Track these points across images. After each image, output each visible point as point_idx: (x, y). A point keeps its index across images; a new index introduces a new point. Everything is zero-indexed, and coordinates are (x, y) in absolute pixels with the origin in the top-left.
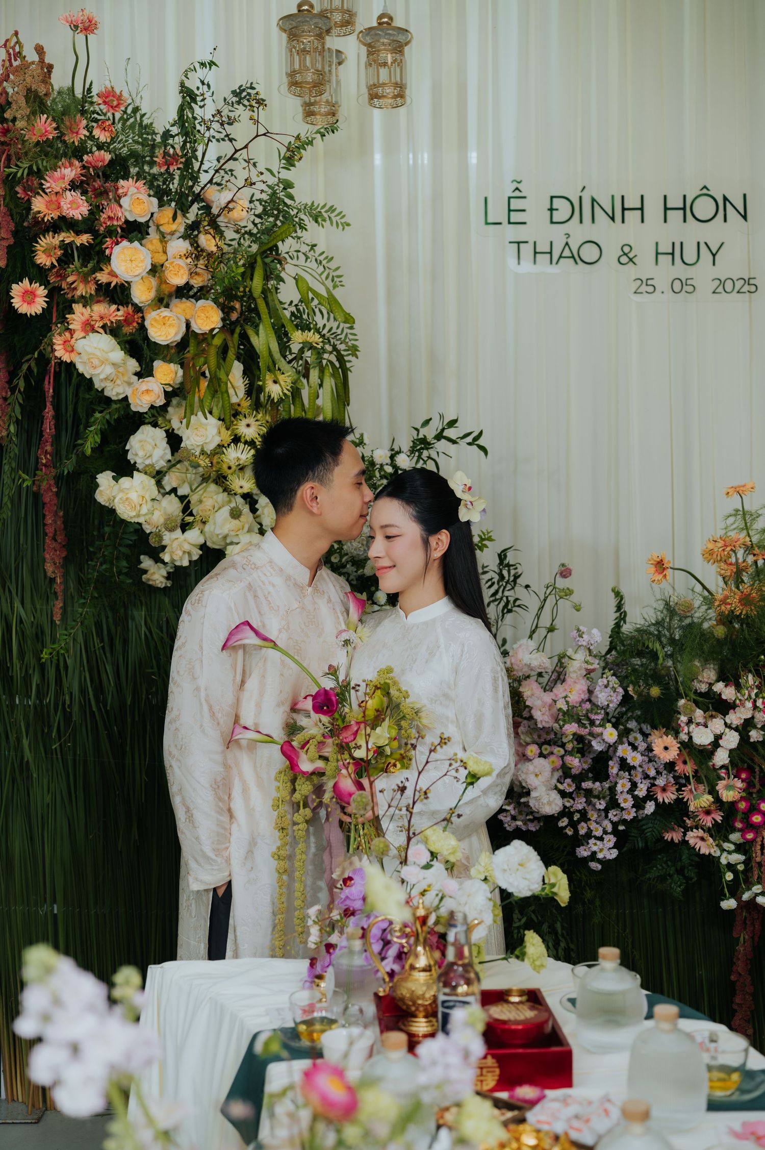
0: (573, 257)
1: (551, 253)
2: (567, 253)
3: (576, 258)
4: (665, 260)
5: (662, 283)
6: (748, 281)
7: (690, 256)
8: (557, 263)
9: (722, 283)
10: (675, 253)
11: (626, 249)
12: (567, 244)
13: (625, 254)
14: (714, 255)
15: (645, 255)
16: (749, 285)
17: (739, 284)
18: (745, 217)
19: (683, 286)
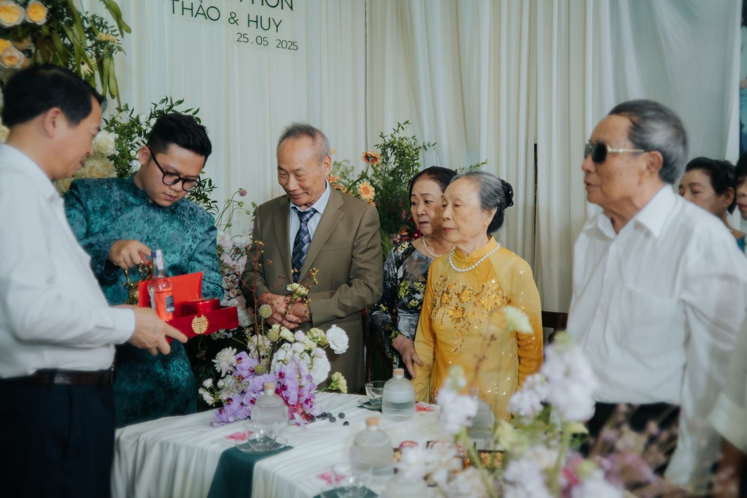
0: (204, 14)
1: (192, 9)
2: (201, 11)
3: (206, 15)
4: (253, 24)
5: (252, 39)
6: (293, 43)
7: (265, 25)
8: (196, 16)
9: (281, 42)
10: (258, 21)
11: (233, 15)
12: (201, 6)
13: (233, 18)
14: (277, 26)
15: (243, 21)
16: (293, 45)
17: (289, 44)
18: (291, 8)
19: (262, 41)
